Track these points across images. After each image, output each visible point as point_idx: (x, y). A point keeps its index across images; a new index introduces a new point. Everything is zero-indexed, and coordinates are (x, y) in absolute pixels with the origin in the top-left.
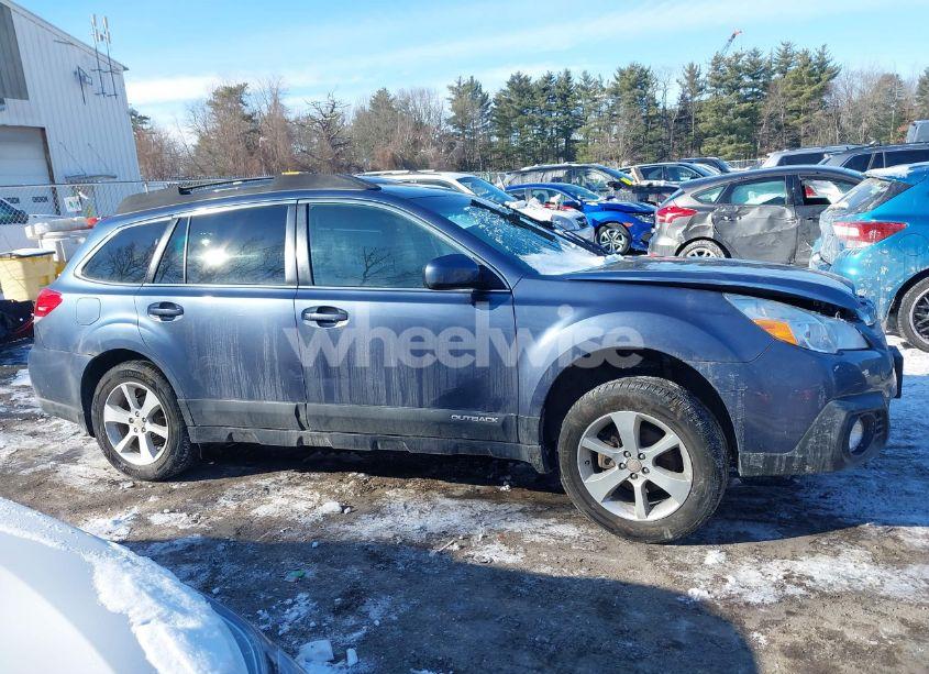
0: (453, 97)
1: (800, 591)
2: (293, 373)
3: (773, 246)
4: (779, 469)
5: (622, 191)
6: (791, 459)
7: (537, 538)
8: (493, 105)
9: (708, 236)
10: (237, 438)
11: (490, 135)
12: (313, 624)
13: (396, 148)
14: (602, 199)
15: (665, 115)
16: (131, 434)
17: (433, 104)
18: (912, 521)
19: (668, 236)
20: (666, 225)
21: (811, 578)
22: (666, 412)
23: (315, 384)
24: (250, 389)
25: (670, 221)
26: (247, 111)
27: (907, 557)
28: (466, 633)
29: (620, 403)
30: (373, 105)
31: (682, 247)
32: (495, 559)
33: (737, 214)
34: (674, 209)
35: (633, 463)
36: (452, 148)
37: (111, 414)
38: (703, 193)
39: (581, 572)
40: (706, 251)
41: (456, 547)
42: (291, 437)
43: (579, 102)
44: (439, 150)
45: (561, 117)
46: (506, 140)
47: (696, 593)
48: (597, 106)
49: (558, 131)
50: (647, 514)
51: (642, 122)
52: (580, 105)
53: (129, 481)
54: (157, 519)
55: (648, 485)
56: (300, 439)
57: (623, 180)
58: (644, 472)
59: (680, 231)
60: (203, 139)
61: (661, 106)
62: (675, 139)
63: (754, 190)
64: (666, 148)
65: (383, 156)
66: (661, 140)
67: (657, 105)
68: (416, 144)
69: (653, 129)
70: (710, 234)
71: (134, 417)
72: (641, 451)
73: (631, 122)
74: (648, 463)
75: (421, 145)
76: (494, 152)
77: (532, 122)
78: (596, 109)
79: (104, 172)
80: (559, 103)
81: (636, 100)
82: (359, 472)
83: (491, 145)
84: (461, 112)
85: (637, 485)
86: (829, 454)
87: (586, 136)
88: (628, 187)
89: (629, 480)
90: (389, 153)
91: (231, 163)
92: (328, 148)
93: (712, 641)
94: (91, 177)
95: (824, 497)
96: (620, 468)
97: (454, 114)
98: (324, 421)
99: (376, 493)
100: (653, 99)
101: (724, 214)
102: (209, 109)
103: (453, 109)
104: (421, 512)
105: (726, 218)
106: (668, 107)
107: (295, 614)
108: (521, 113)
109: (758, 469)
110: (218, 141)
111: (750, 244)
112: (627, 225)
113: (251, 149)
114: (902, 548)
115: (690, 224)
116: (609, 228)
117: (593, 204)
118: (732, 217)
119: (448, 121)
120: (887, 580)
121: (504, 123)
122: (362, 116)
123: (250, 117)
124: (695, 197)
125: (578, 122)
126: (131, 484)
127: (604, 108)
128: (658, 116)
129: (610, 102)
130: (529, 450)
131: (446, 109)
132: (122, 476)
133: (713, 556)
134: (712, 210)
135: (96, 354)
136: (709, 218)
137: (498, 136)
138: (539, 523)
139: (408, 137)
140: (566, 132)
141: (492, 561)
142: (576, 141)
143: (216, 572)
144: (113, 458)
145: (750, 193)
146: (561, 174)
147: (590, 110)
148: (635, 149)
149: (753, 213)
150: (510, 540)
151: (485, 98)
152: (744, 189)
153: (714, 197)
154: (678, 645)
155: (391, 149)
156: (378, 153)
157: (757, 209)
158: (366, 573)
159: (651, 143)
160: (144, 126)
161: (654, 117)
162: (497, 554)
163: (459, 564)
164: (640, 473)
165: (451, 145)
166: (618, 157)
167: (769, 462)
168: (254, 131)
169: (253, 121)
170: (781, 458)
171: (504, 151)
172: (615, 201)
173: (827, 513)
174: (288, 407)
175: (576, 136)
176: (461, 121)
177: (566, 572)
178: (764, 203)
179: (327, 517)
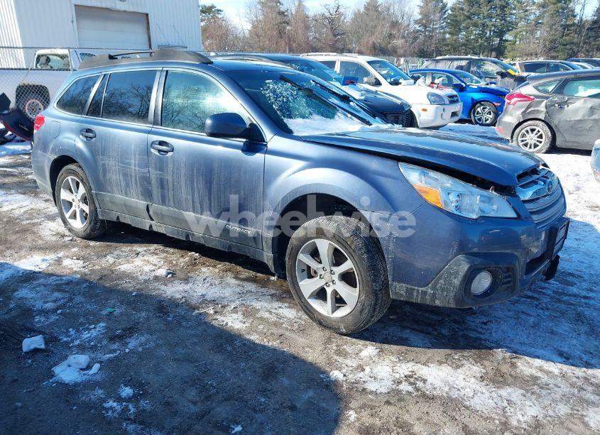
0: (422, 4)
1: (410, 388)
2: (146, 184)
3: (590, 129)
4: (416, 298)
5: (507, 79)
6: (424, 293)
7: (266, 315)
8: (450, 12)
9: (540, 117)
10: (122, 220)
11: (444, 33)
12: (92, 343)
13: (376, 38)
14: (483, 84)
15: (581, 24)
16: (73, 208)
17: (406, 9)
18: (537, 354)
19: (511, 115)
20: (511, 106)
21: (425, 381)
22: (344, 243)
23: (156, 192)
24: (126, 190)
25: (514, 104)
26: (282, 9)
27: (510, 380)
28: (171, 368)
29: (320, 233)
30: (366, 8)
31: (520, 124)
32: (230, 324)
33: (566, 103)
34: (520, 96)
35: (327, 276)
36: (416, 40)
37: (65, 195)
38: (544, 84)
39: (274, 344)
40: (537, 129)
41: (212, 312)
42: (145, 224)
43: (514, 11)
44: (406, 41)
45: (499, 22)
46: (455, 37)
47: (336, 374)
48: (527, 15)
49: (494, 32)
50: (333, 312)
51: (560, 28)
52: (514, 14)
53: (69, 236)
54: (67, 262)
55: (335, 292)
56: (151, 226)
57: (510, 71)
58: (333, 283)
59: (519, 112)
60: (254, 27)
61: (578, 18)
62: (585, 43)
63: (584, 85)
64: (576, 49)
65: (367, 43)
66: (573, 43)
67: (575, 16)
68: (391, 36)
69: (567, 35)
70: (542, 116)
71: (75, 198)
72: (333, 268)
73: (551, 28)
74: (335, 278)
75: (395, 37)
76: (447, 45)
77: (476, 25)
78: (525, 18)
79: (181, 44)
80: (499, 12)
81: (558, 12)
82: (197, 253)
83: (444, 39)
84: (425, 15)
85: (329, 291)
86: (452, 294)
87: (515, 37)
88: (512, 76)
89: (325, 287)
90: (371, 42)
91: (267, 42)
92: (331, 36)
93: (318, 411)
94: (172, 47)
95: (485, 324)
96: (320, 278)
97: (420, 17)
98: (162, 217)
99: (197, 267)
100: (573, 11)
101: (556, 102)
102: (259, 7)
103: (421, 14)
104: (211, 285)
105: (557, 105)
106: (584, 17)
107: (89, 335)
108: (469, 18)
109: (401, 295)
110: (262, 28)
111: (572, 127)
112: (496, 104)
113: (281, 33)
114: (513, 373)
115: (528, 107)
116: (482, 105)
117: (474, 87)
118: (561, 105)
119: (416, 22)
120: (479, 394)
121: (455, 25)
122: (357, 16)
123: (283, 13)
124: (536, 88)
125: (510, 26)
126: (70, 238)
127: (532, 17)
128: (574, 24)
129: (538, 13)
130: (268, 256)
131: (415, 13)
132: (67, 233)
133: (369, 350)
134: (547, 98)
135: (56, 157)
136: (544, 104)
137: (450, 33)
138: (276, 304)
139: (386, 30)
140: (501, 34)
141: (227, 324)
142: (507, 41)
143: (71, 300)
144: (65, 222)
145: (580, 87)
146: (464, 63)
147: (521, 18)
148: (550, 49)
149: (578, 104)
150: (249, 313)
151: (445, 6)
152: (575, 84)
153: (550, 88)
154: (293, 408)
155: (373, 39)
156: (364, 40)
157: (582, 100)
158: (148, 319)
159: (564, 45)
160: (220, 16)
161: (571, 25)
162: (234, 322)
163: (205, 323)
164: (331, 283)
165: (415, 38)
166: (537, 54)
167: (410, 292)
168: (284, 22)
169: (285, 16)
170: (418, 290)
171: (452, 45)
172: (493, 86)
173: (478, 335)
174: (142, 203)
175: (508, 37)
176: (425, 22)
177: (265, 342)
178: (590, 96)
179: (157, 278)
